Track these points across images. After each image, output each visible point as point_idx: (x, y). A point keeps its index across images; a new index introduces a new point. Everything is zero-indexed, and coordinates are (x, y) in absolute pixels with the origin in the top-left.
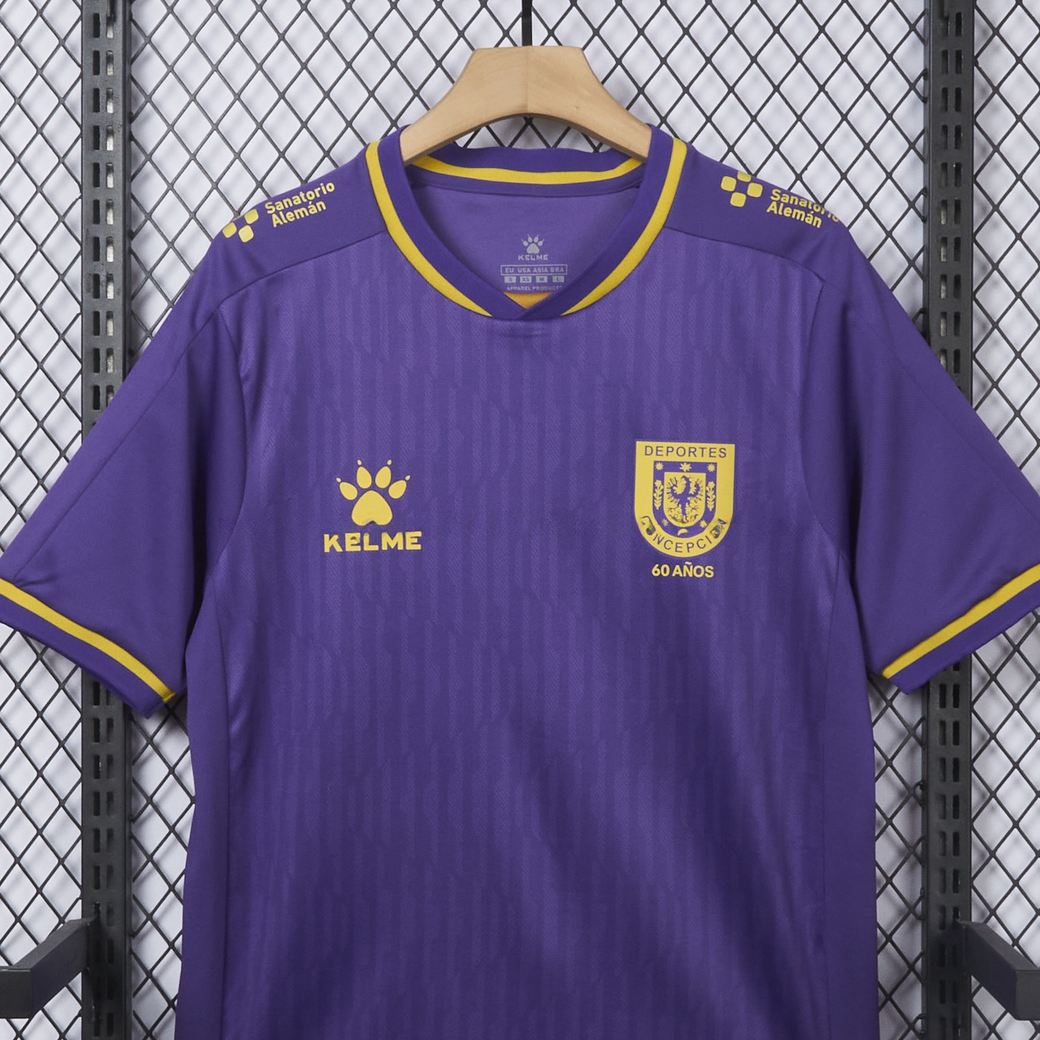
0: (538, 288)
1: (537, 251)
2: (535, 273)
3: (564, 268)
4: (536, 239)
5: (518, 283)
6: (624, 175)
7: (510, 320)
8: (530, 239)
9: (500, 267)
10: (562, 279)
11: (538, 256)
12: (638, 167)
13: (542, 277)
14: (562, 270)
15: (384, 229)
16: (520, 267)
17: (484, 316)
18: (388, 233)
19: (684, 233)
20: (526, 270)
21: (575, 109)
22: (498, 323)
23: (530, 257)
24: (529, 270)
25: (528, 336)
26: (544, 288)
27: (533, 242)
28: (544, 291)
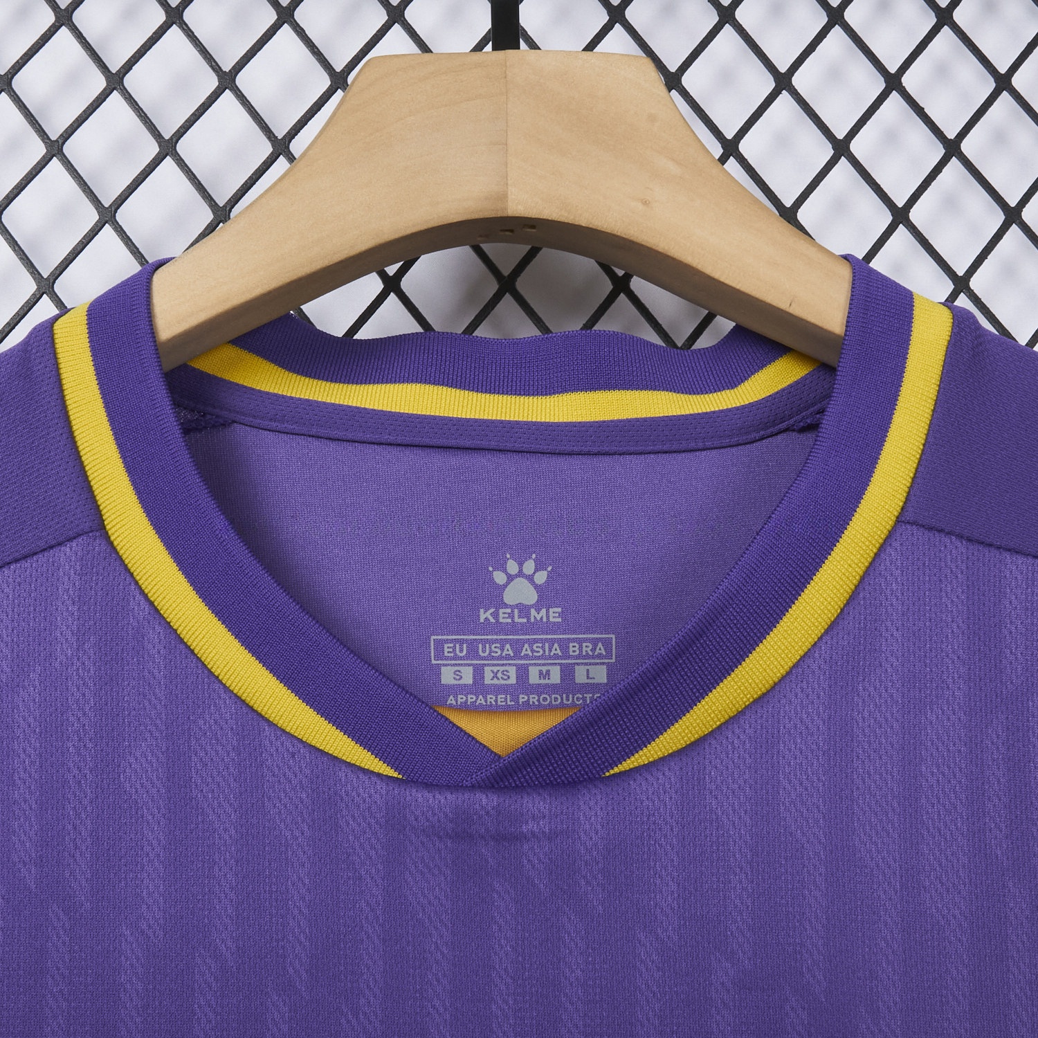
0: (534, 699)
1: (531, 597)
2: (526, 657)
3: (607, 643)
4: (529, 567)
5: (478, 686)
6: (766, 400)
7: (455, 787)
8: (512, 567)
9: (429, 638)
10: (600, 675)
11: (533, 612)
12: (804, 379)
13: (544, 669)
14: (600, 649)
15: (97, 526)
16: (484, 642)
17: (379, 775)
18: (106, 537)
19: (960, 537)
20: (502, 650)
21: (640, 206)
22: (420, 798)
23: (511, 616)
24: (508, 650)
25: (507, 838)
26: (548, 699)
27: (520, 574)
28: (551, 708)
